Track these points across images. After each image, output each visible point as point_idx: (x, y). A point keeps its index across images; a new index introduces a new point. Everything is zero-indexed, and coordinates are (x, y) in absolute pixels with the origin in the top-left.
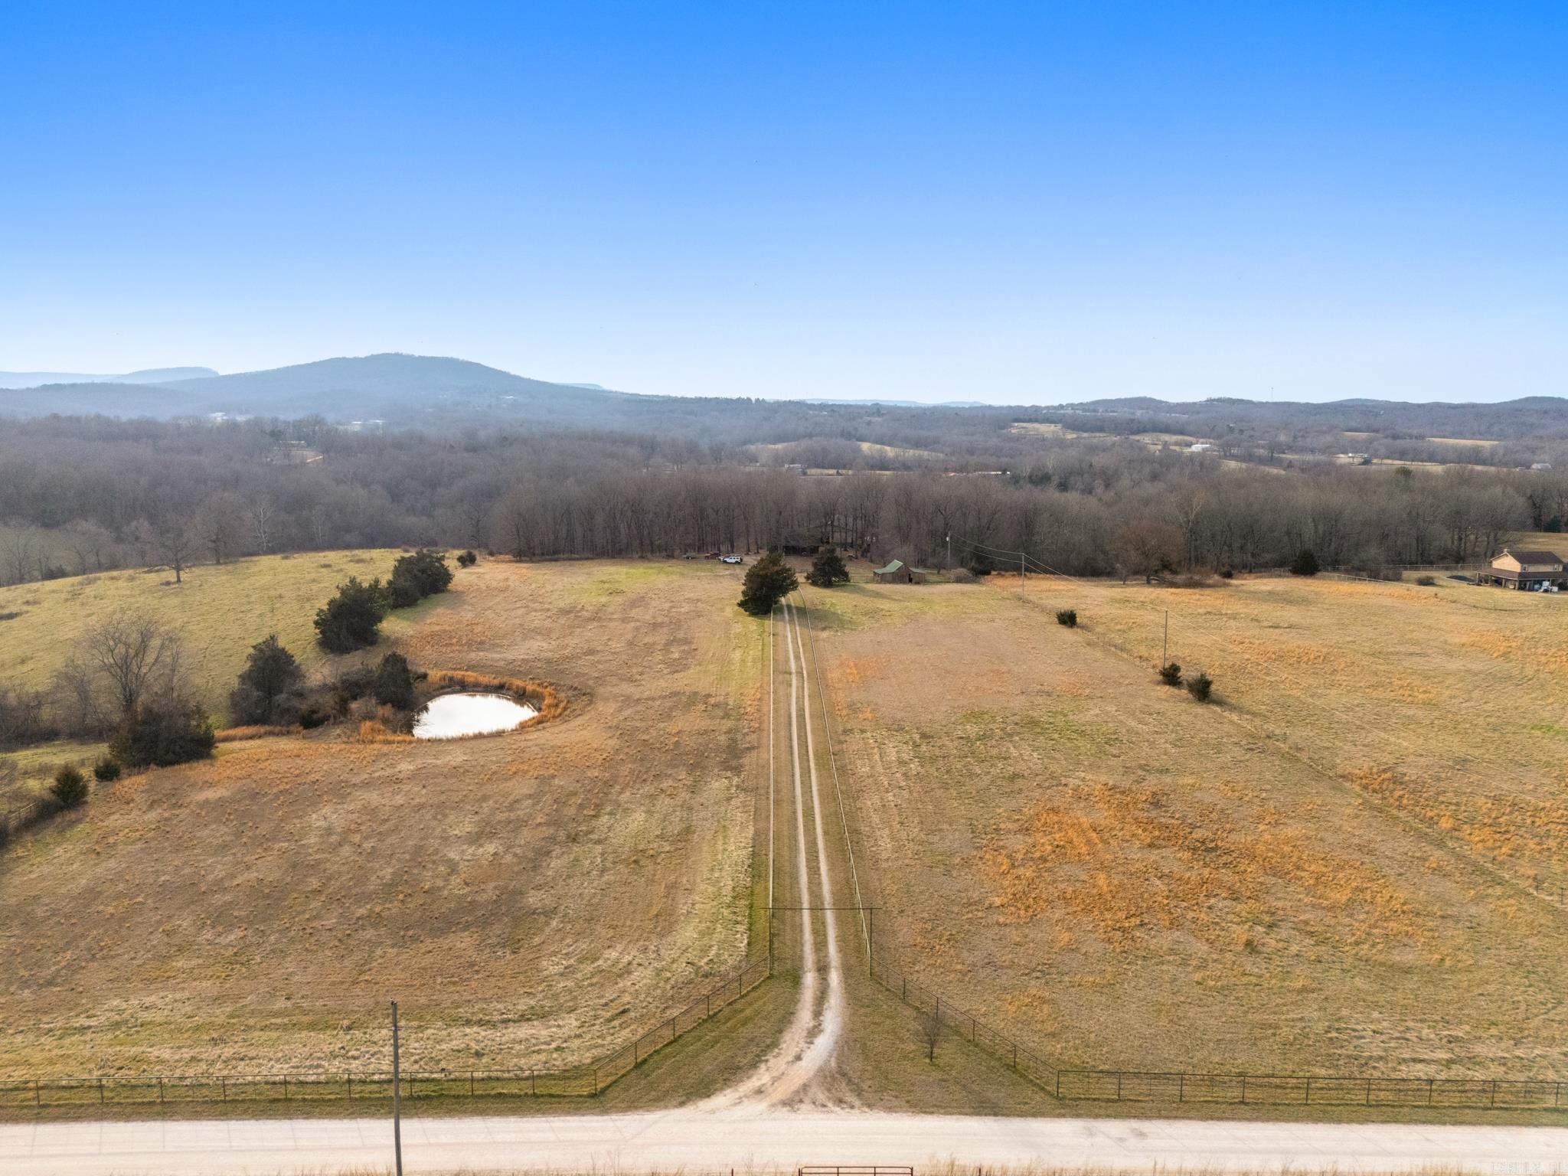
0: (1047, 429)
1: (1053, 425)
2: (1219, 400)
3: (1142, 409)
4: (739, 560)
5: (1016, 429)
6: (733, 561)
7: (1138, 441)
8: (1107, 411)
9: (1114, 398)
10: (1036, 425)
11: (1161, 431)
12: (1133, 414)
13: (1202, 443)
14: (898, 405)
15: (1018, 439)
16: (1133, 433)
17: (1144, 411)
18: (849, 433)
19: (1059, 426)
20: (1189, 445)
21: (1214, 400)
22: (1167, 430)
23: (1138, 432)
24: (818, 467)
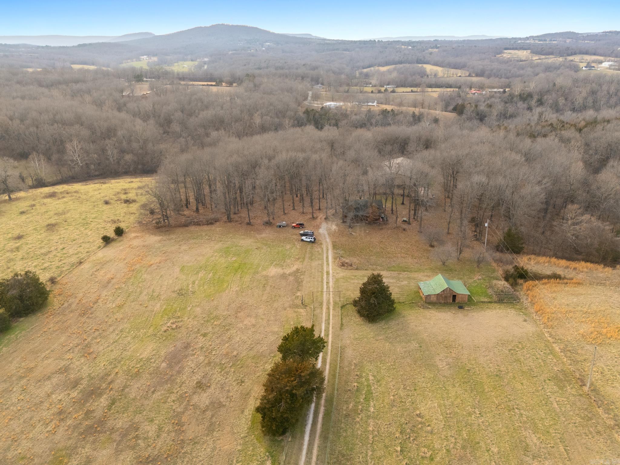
0: (523, 54)
1: (525, 51)
2: (610, 32)
3: (569, 38)
4: (313, 240)
5: (507, 55)
6: (309, 240)
7: (572, 61)
8: (551, 40)
9: (554, 33)
10: (516, 51)
11: (583, 54)
12: (565, 42)
13: (609, 61)
14: (447, 39)
15: (507, 62)
16: (569, 55)
17: (571, 40)
18: (421, 60)
19: (529, 51)
20: (601, 62)
21: (607, 32)
22: (587, 53)
23: (572, 54)
24: (402, 86)
